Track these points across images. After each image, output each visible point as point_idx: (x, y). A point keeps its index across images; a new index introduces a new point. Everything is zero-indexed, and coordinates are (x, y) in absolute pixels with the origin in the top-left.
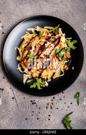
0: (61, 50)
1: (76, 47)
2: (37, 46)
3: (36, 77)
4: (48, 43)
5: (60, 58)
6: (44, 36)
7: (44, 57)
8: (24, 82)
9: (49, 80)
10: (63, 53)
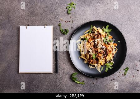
0: (106, 38)
1: (111, 29)
2: (91, 48)
3: (104, 63)
4: (96, 40)
5: (110, 43)
6: (89, 38)
7: (101, 50)
8: (100, 71)
9: (112, 59)
10: (108, 39)
